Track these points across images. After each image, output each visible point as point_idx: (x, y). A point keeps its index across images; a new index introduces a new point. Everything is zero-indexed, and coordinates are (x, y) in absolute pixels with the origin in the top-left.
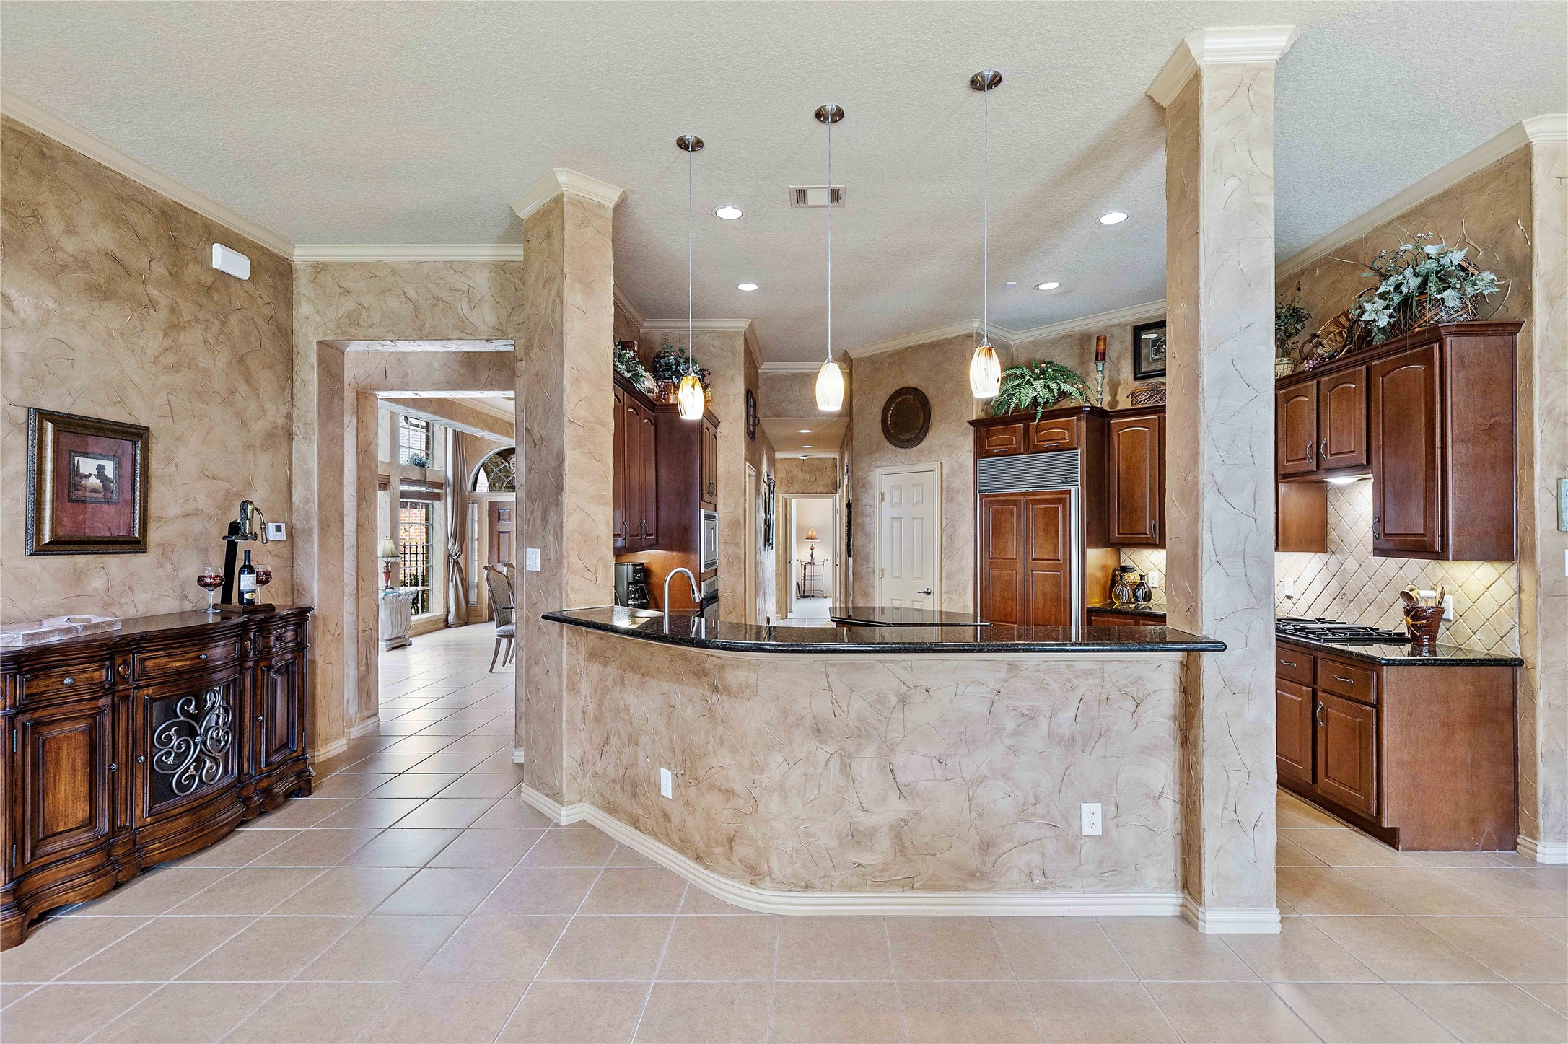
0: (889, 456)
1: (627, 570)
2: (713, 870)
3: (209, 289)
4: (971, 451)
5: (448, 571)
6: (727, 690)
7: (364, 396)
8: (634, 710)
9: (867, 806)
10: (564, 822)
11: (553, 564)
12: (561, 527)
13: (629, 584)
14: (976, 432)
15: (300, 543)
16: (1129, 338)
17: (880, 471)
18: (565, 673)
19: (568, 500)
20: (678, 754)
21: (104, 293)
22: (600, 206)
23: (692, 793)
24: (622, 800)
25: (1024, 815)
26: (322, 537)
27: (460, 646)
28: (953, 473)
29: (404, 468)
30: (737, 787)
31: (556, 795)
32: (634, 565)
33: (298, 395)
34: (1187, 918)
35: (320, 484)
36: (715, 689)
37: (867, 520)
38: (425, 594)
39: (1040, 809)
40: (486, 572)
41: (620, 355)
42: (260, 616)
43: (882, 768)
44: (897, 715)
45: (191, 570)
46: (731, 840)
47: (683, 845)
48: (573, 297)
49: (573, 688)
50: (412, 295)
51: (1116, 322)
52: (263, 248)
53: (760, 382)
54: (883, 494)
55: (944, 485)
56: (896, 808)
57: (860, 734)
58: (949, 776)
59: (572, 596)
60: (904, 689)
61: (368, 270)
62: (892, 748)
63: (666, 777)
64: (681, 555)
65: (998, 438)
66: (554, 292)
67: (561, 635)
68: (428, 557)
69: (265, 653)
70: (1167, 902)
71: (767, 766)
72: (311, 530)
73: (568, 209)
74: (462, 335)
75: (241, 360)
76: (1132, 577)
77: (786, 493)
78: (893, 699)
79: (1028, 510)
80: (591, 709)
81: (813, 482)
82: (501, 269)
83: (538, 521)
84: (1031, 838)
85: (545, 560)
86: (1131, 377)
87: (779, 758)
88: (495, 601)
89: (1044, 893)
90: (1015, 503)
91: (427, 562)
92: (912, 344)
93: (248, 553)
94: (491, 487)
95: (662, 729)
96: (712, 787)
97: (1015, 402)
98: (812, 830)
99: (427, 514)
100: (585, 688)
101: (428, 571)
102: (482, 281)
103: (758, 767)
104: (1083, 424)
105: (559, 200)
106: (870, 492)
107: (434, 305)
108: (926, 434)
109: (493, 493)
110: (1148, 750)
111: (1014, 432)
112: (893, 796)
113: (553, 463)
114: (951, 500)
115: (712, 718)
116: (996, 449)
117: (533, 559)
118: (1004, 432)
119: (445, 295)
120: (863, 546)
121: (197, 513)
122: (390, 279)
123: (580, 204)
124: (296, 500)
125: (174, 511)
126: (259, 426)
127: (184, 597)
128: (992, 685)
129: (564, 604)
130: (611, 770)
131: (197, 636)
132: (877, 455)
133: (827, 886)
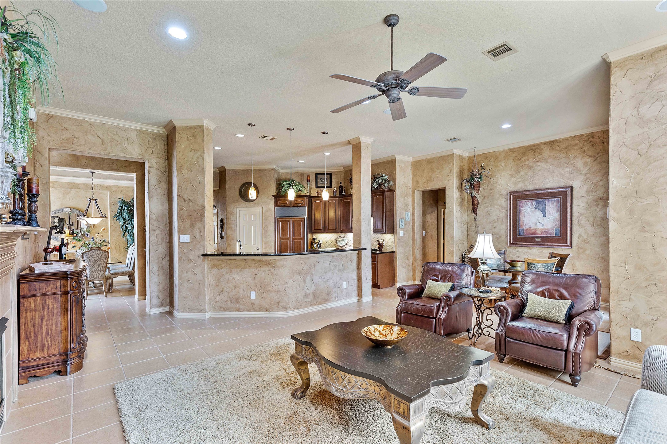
0: (242, 204)
2: (272, 311)
4: (273, 205)
6: (277, 267)
8: (237, 279)
9: (308, 289)
10: (206, 318)
11: (198, 240)
12: (203, 228)
14: (275, 199)
16: (314, 176)
17: (238, 209)
20: (259, 287)
22: (211, 130)
23: (264, 295)
24: (231, 305)
25: (335, 286)
28: (267, 211)
31: (202, 311)
33: (37, 170)
34: (359, 301)
36: (273, 267)
37: (233, 226)
39: (337, 285)
43: (311, 280)
44: (314, 268)
46: (278, 303)
47: (260, 309)
48: (206, 158)
49: (208, 277)
50: (101, 136)
51: (311, 171)
54: (239, 217)
55: (264, 214)
56: (314, 288)
57: (307, 273)
58: (322, 280)
59: (208, 249)
61: (78, 122)
62: (313, 275)
63: (253, 293)
65: (282, 201)
67: (204, 261)
70: (355, 299)
71: (289, 283)
73: (205, 130)
76: (316, 241)
78: (313, 265)
79: (292, 223)
80: (213, 283)
82: (142, 133)
83: (188, 226)
84: (336, 291)
85: (193, 238)
86: (315, 187)
87: (292, 281)
89: (338, 301)
90: (288, 221)
92: (251, 168)
93: (63, 238)
95: (251, 281)
96: (272, 291)
98: (298, 296)
100: (211, 277)
102: (134, 136)
103: (286, 283)
104: (308, 200)
106: (234, 216)
107: (111, 142)
108: (256, 198)
110: (353, 271)
111: (287, 200)
112: (313, 286)
113: (198, 208)
114: (266, 219)
115: (272, 274)
116: (282, 205)
117: (185, 238)
118: (284, 199)
119: (117, 138)
120: (231, 235)
122: (89, 128)
128: (329, 260)
129: (206, 251)
130: (225, 298)
132: (237, 204)
133: (301, 308)
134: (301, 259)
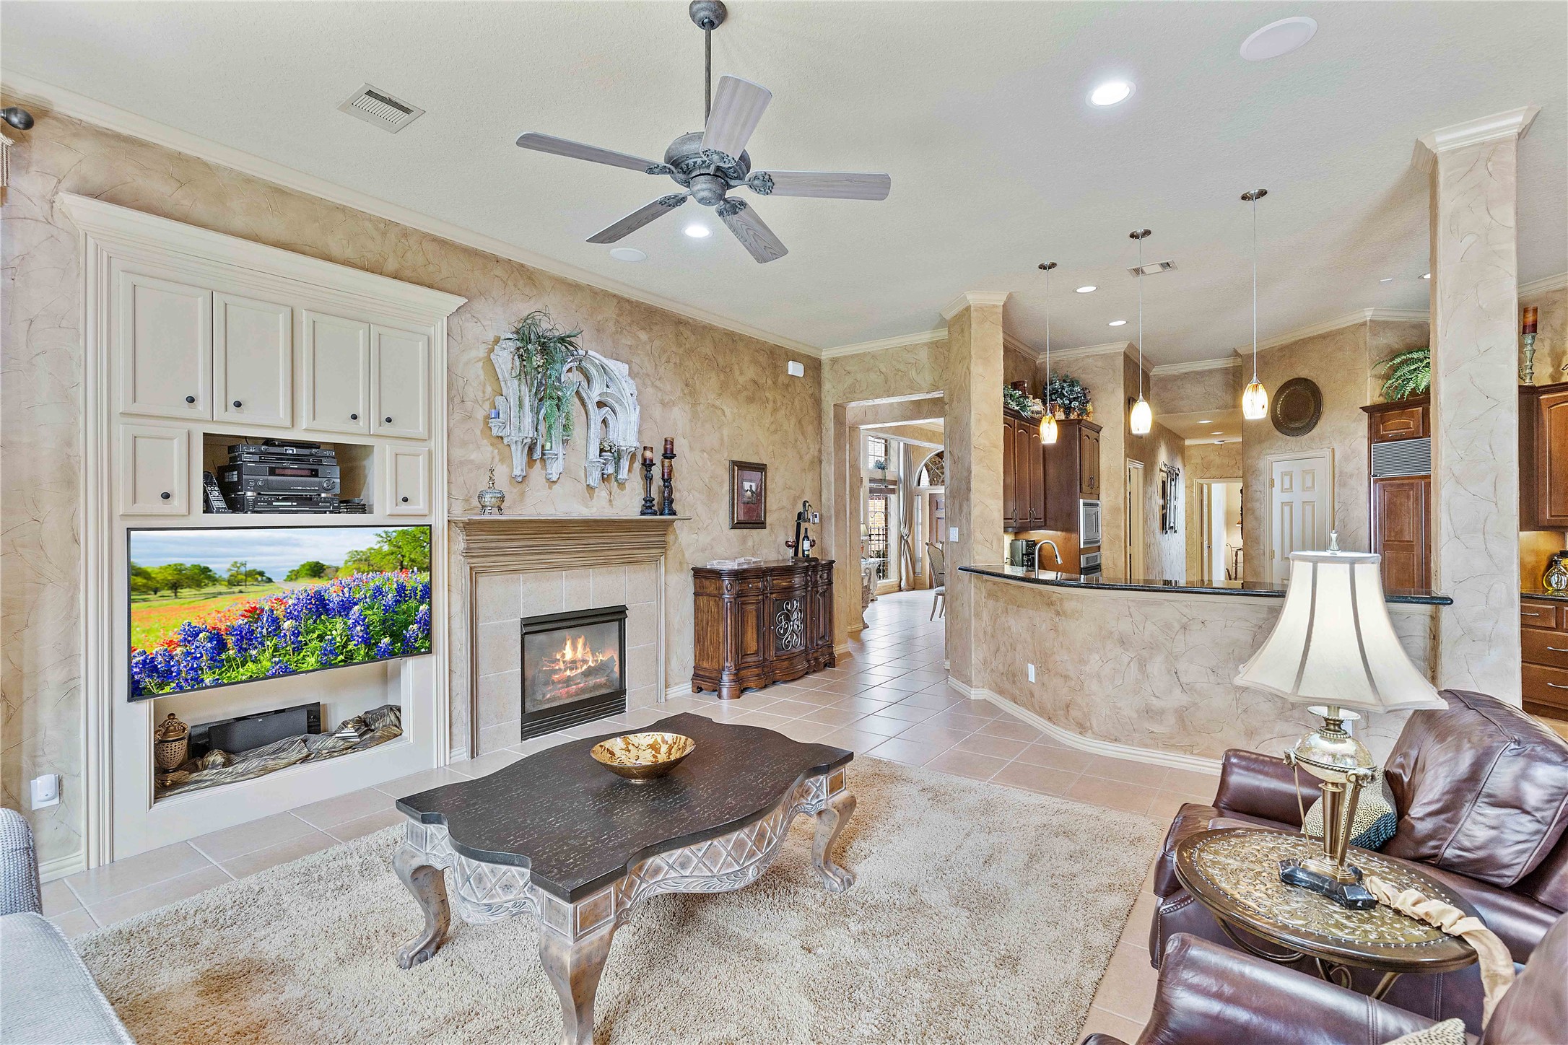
0: (1280, 443)
1: (1021, 545)
2: (1058, 725)
3: (788, 386)
4: (1365, 437)
5: (901, 547)
6: (1065, 614)
7: (854, 428)
8: (1014, 629)
9: (1157, 694)
10: (973, 698)
11: (965, 537)
12: (970, 514)
13: (1023, 555)
14: (1370, 417)
15: (825, 525)
17: (1269, 458)
18: (973, 605)
19: (974, 497)
20: (1038, 653)
21: (751, 400)
22: (995, 306)
23: (1045, 679)
24: (1007, 686)
26: (836, 521)
27: (911, 604)
28: (1346, 458)
29: (871, 471)
30: (1072, 674)
31: (968, 682)
32: (1027, 541)
33: (824, 438)
35: (835, 489)
36: (1058, 613)
37: (1257, 505)
38: (885, 564)
40: (927, 547)
41: (1011, 395)
42: (814, 563)
43: (1169, 671)
44: (1180, 637)
45: (782, 539)
46: (1068, 707)
47: (1042, 711)
48: (977, 369)
49: (978, 615)
50: (884, 370)
52: (808, 356)
53: (1151, 384)
54: (1272, 481)
55: (1336, 470)
56: (1178, 698)
57: (1153, 647)
58: (1220, 681)
59: (977, 557)
60: (1185, 620)
61: (859, 357)
62: (1176, 658)
63: (1031, 669)
64: (1064, 534)
65: (1395, 423)
66: (965, 366)
67: (970, 581)
68: (886, 537)
69: (815, 584)
71: (1089, 661)
72: (831, 516)
73: (973, 314)
74: (912, 391)
75: (800, 422)
77: (1201, 478)
78: (1177, 626)
79: (1427, 493)
80: (989, 629)
81: (1232, 467)
82: (935, 345)
83: (957, 510)
84: (1289, 733)
85: (961, 534)
87: (1097, 657)
88: (933, 569)
90: (1411, 486)
91: (886, 541)
92: (1302, 337)
93: (806, 529)
94: (932, 482)
95: (1029, 639)
96: (1056, 674)
97: (1411, 385)
98: (1119, 705)
99: (886, 505)
100: (985, 616)
101: (886, 548)
102: (923, 355)
103: (1083, 662)
105: (968, 309)
106: (1261, 478)
107: (896, 374)
108: (1316, 423)
109: (932, 487)
111: (1412, 415)
112: (1178, 691)
113: (965, 474)
114: (1343, 485)
115: (1056, 631)
116: (1392, 434)
117: (954, 534)
118: (1400, 416)
119: (902, 367)
121: (783, 508)
122: (872, 362)
123: (981, 309)
124: (823, 499)
125: (774, 507)
126: (807, 458)
127: (779, 553)
128: (1255, 622)
129: (972, 562)
130: (1001, 667)
131: (786, 571)
132: (1266, 444)
133: (1130, 742)
134: (1130, 604)
